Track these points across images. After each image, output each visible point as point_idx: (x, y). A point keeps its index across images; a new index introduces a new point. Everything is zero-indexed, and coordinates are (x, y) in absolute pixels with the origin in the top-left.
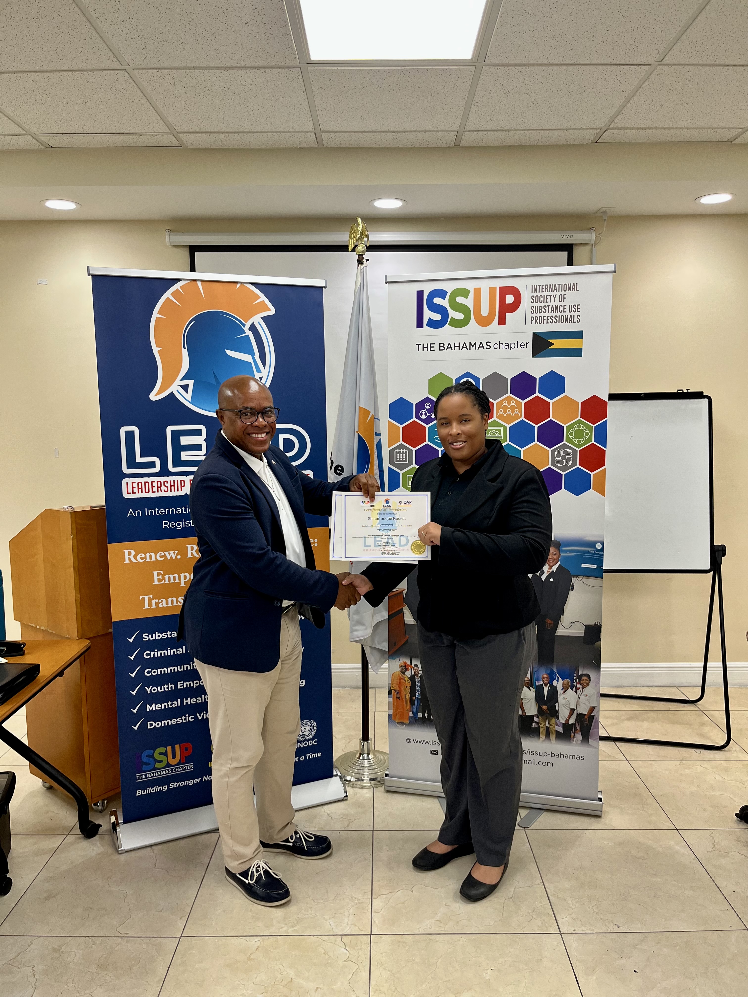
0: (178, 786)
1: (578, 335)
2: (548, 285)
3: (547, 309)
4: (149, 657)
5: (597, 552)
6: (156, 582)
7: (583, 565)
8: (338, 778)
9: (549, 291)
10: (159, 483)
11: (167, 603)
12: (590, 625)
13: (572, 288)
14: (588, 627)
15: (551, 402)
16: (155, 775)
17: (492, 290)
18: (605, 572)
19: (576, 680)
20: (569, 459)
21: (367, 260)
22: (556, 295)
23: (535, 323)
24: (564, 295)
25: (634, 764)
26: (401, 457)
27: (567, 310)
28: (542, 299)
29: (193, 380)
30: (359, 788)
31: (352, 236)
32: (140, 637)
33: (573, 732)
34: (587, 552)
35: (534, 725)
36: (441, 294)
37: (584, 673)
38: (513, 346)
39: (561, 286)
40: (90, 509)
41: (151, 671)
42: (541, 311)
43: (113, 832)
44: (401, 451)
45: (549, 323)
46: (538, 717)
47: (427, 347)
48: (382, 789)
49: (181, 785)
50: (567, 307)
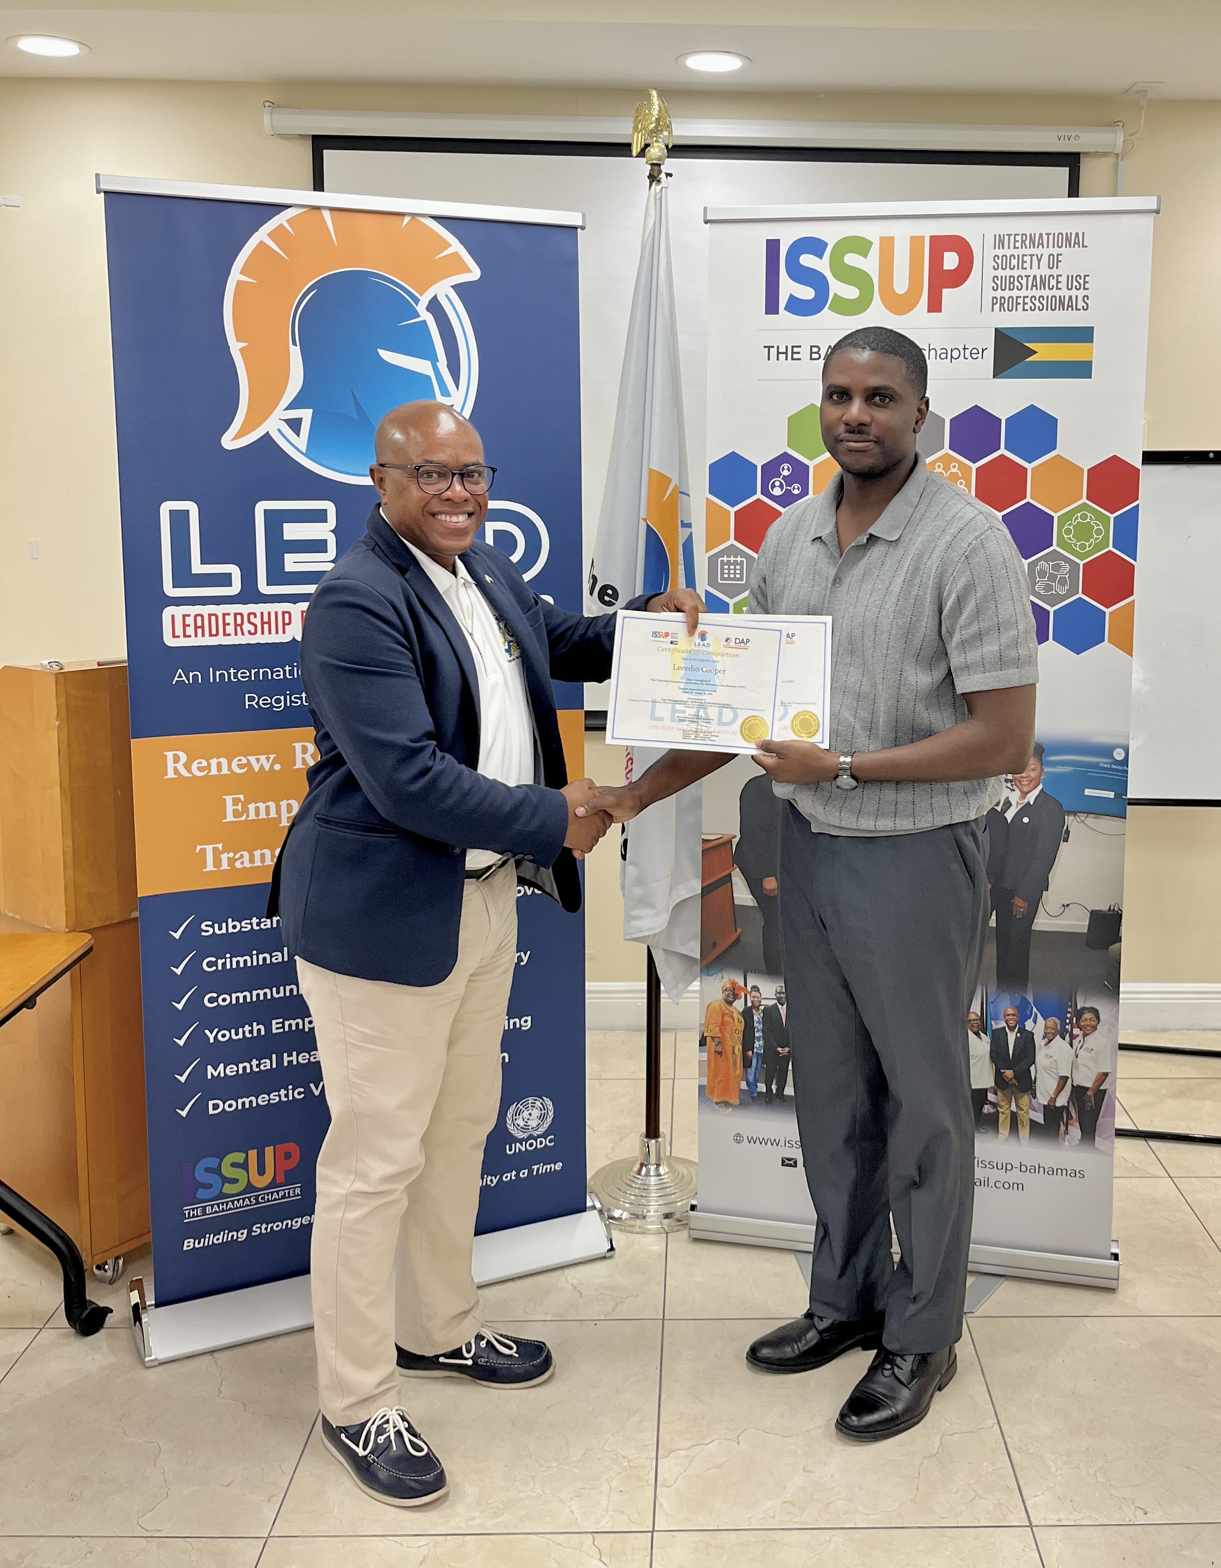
0: (269, 1230)
1: (1085, 335)
2: (1026, 235)
3: (1024, 282)
4: (214, 968)
5: (1115, 767)
6: (230, 818)
7: (1087, 792)
8: (595, 1212)
9: (1028, 246)
10: (239, 617)
11: (252, 860)
12: (1101, 911)
13: (1075, 241)
14: (1095, 916)
15: (1029, 466)
16: (223, 1208)
17: (916, 242)
18: (1129, 804)
19: (1071, 1020)
20: (1062, 582)
21: (669, 175)
22: (1042, 255)
23: (1000, 310)
24: (1058, 255)
25: (1183, 1184)
26: (732, 571)
27: (1062, 285)
28: (1014, 262)
29: (311, 410)
30: (638, 1233)
31: (640, 126)
32: (194, 928)
33: (1063, 1123)
34: (1096, 766)
35: (987, 1109)
36: (816, 246)
37: (1087, 1005)
38: (955, 354)
39: (1051, 237)
40: (97, 667)
41: (218, 997)
42: (1012, 285)
43: (135, 1323)
44: (732, 559)
45: (1027, 310)
46: (996, 1094)
47: (786, 353)
48: (684, 1234)
49: (275, 1228)
50: (1063, 279)
